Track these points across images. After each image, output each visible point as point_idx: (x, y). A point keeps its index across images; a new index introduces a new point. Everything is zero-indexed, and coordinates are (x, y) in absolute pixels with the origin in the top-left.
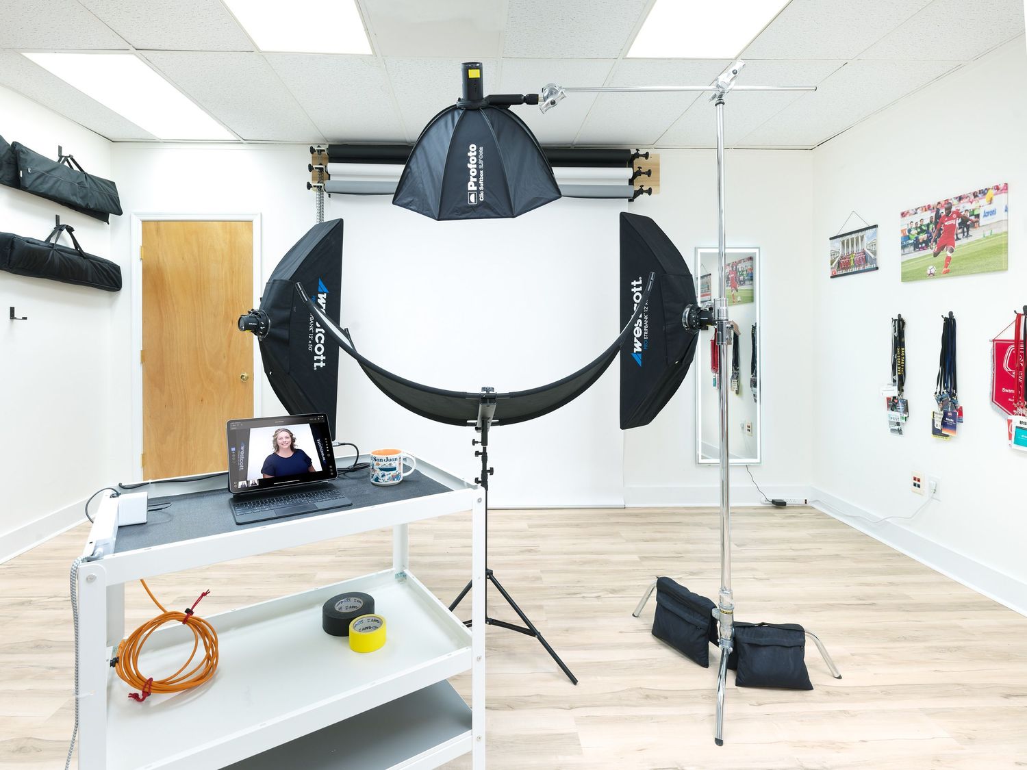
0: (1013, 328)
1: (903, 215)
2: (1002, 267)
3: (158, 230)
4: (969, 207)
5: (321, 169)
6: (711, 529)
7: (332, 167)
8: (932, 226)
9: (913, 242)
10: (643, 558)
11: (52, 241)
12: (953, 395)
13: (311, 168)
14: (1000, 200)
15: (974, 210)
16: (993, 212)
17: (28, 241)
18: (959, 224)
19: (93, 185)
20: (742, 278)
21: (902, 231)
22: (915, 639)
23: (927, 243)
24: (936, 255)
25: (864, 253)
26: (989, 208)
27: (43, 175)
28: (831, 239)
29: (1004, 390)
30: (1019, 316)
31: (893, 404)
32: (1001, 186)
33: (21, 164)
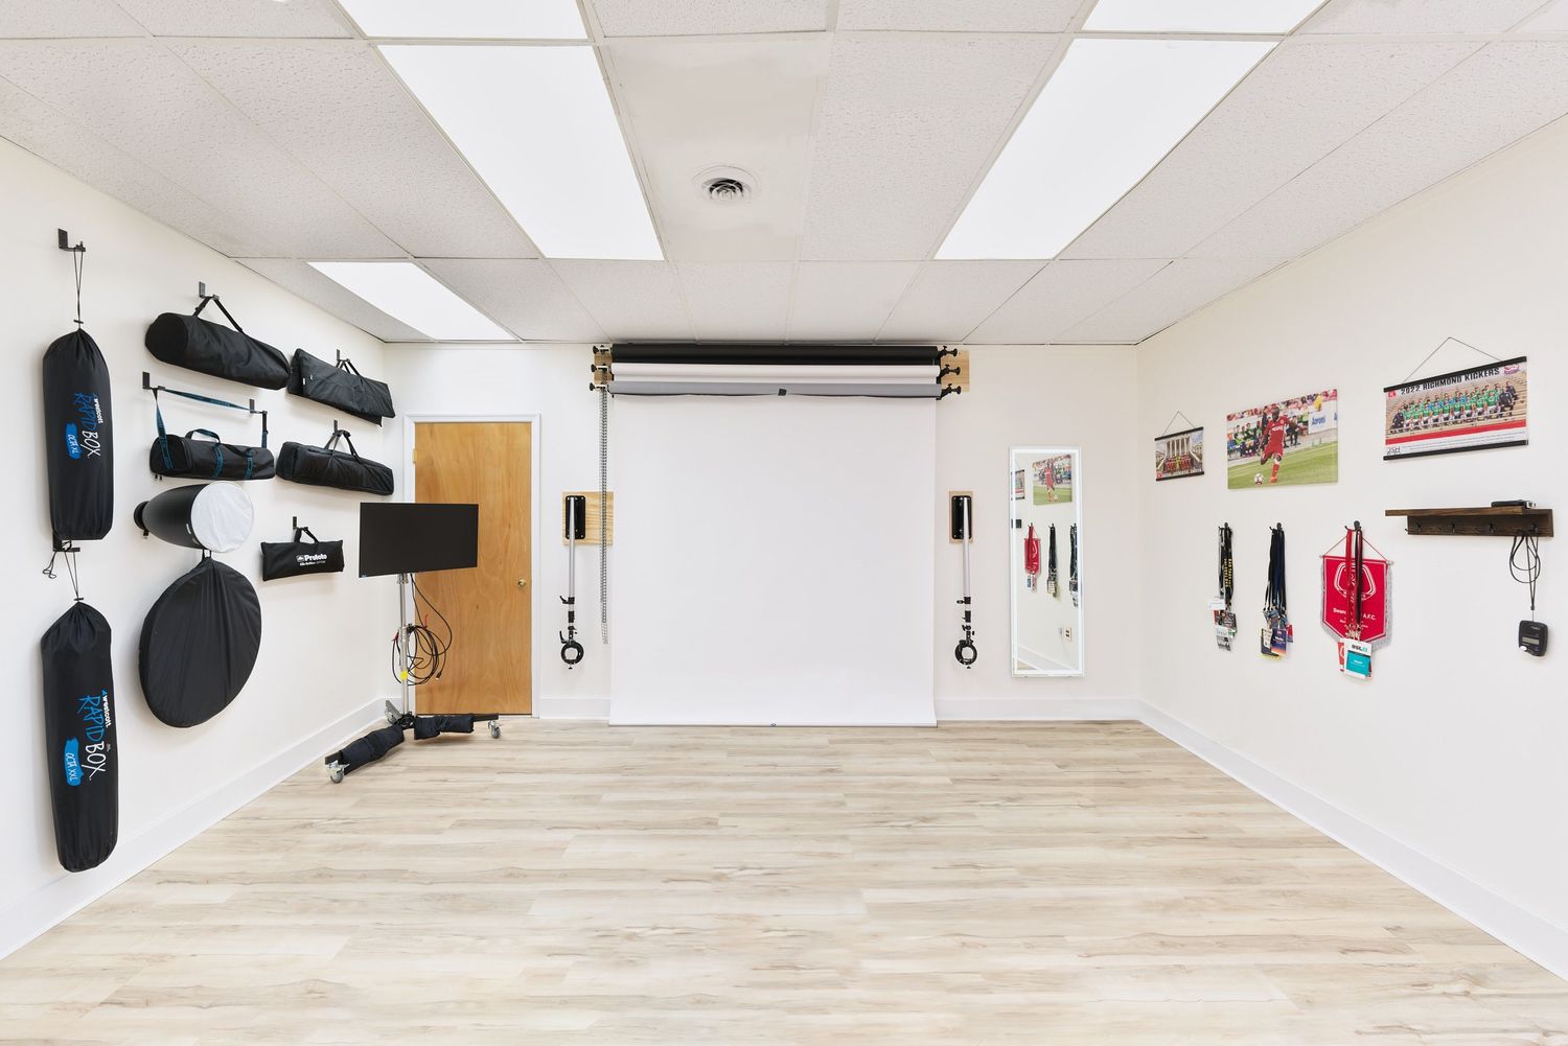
0: (1344, 544)
1: (1229, 418)
2: (1332, 478)
3: (432, 432)
4: (1298, 413)
5: (605, 370)
6: (1030, 746)
7: (616, 367)
8: (1259, 431)
9: (1239, 447)
10: (956, 781)
11: (331, 447)
12: (1282, 612)
13: (593, 368)
14: (1329, 407)
15: (1302, 417)
16: (1322, 420)
17: (310, 449)
18: (1287, 431)
19: (368, 389)
20: (1059, 476)
21: (1228, 435)
22: (1249, 881)
23: (1254, 448)
24: (1263, 462)
25: (1190, 456)
26: (1318, 415)
27: (323, 381)
28: (1156, 439)
29: (1335, 610)
30: (1350, 532)
31: (1221, 618)
32: (1330, 393)
33: (304, 371)
